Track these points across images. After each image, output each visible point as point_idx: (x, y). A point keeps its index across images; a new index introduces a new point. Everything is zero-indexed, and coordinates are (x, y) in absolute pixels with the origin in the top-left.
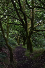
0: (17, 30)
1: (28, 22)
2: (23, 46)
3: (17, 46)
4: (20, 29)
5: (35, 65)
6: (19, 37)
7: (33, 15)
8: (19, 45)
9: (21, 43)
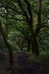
0: (20, 31)
1: (33, 18)
2: (27, 52)
3: (19, 52)
4: (23, 29)
5: (42, 69)
6: (21, 40)
7: (40, 7)
8: (22, 51)
9: (24, 49)
